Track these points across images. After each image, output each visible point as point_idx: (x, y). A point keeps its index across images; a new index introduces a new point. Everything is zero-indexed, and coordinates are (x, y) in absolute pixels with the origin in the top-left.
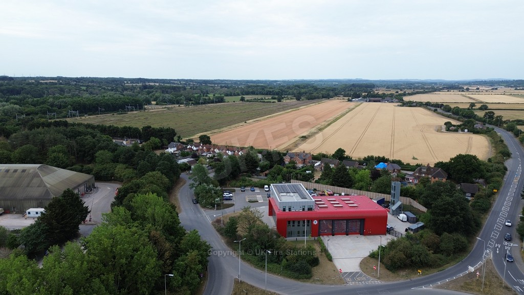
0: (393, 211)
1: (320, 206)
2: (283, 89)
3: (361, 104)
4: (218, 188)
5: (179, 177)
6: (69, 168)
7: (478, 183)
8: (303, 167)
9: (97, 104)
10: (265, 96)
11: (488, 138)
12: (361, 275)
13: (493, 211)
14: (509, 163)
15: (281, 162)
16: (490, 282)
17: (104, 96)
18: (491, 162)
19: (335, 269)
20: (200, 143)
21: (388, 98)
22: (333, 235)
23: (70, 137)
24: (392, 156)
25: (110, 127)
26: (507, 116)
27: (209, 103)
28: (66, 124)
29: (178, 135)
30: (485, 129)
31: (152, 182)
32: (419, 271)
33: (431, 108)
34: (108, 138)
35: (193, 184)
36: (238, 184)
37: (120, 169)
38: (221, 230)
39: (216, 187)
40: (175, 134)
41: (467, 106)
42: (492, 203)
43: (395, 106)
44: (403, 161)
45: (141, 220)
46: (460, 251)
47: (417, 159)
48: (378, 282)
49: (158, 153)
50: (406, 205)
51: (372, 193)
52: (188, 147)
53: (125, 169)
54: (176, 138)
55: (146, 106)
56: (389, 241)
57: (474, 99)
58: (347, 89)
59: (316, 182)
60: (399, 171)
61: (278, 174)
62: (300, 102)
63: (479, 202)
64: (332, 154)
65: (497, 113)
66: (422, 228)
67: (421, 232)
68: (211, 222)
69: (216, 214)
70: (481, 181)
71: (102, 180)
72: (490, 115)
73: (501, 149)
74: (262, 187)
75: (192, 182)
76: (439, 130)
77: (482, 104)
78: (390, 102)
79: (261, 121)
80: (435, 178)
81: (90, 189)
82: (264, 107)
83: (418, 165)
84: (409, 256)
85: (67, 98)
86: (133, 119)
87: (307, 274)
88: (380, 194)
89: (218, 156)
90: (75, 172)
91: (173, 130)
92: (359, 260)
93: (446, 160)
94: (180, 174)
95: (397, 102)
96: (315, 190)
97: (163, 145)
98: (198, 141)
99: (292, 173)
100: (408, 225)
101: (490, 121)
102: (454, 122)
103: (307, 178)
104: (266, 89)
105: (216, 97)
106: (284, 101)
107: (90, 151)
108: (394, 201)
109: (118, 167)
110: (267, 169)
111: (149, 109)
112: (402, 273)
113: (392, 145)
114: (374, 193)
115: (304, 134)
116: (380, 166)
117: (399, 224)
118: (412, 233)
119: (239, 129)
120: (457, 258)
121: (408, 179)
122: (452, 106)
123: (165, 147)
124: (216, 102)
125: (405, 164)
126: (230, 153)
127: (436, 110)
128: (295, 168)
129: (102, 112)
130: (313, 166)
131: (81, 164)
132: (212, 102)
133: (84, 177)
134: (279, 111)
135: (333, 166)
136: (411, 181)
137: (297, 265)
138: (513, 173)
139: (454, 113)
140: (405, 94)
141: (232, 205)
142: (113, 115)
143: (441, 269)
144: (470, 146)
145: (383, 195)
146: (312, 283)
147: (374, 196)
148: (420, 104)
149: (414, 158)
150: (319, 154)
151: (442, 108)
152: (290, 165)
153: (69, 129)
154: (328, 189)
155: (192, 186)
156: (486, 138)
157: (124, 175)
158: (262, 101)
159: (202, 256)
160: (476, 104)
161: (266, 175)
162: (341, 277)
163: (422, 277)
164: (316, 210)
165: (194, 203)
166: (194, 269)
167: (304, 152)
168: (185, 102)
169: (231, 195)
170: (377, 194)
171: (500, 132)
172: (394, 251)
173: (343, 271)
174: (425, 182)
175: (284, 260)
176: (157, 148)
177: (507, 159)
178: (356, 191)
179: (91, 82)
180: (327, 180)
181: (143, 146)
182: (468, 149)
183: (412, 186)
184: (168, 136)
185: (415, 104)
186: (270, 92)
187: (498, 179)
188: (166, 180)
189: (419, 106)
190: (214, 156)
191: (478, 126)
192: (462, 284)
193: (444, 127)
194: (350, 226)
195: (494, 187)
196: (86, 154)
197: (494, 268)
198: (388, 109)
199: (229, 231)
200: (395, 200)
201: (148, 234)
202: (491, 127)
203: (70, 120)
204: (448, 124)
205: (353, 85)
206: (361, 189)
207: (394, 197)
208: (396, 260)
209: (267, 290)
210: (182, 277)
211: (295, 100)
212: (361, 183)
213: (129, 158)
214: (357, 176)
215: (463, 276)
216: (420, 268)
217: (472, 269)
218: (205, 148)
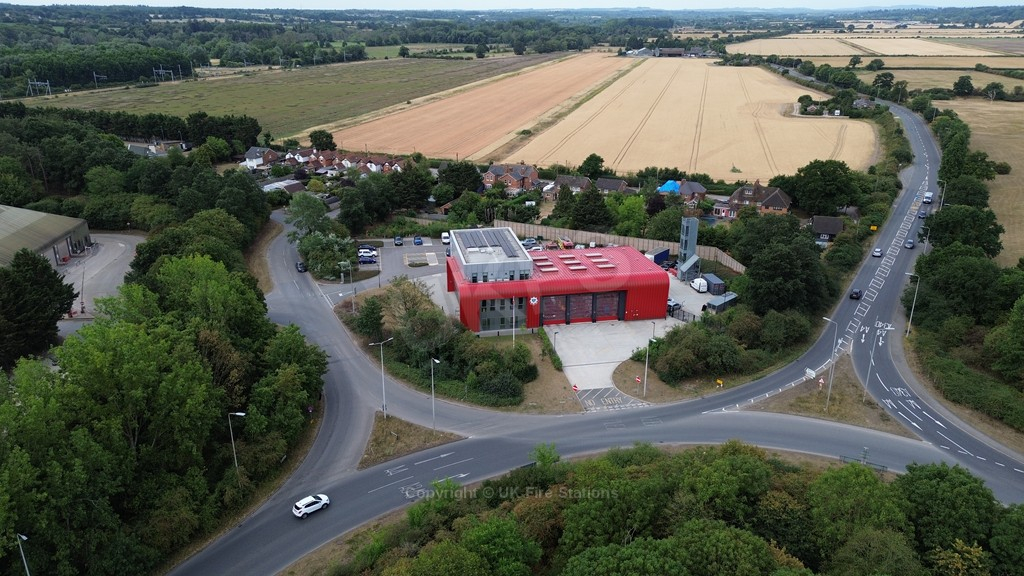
0: (683, 274)
1: (543, 270)
2: (489, 29)
3: (643, 61)
4: (346, 241)
5: (268, 218)
6: (31, 204)
7: (845, 214)
8: (520, 194)
9: (89, 65)
10: (452, 45)
11: (876, 126)
12: (613, 394)
13: (865, 266)
14: (906, 175)
15: (477, 184)
16: (841, 394)
17: (104, 48)
18: (874, 173)
19: (567, 386)
20: (311, 147)
21: (697, 49)
22: (568, 323)
23: (30, 139)
24: (692, 168)
25: (118, 115)
26: (915, 82)
27: (333, 61)
28: (21, 111)
29: (264, 131)
30: (873, 108)
31: (208, 232)
32: (719, 381)
33: (776, 67)
34: (112, 139)
35: (295, 233)
36: (389, 231)
37: (141, 205)
38: (352, 321)
39: (343, 237)
40: (258, 131)
41: (845, 63)
42: (865, 252)
43: (709, 64)
44: (711, 176)
45: (180, 309)
46: (796, 341)
47: (739, 171)
48: (643, 405)
49: (222, 169)
50: (709, 262)
51: (646, 240)
52: (287, 157)
53: (152, 204)
54: (260, 138)
55: (198, 70)
56: (669, 329)
57: (860, 48)
58: (618, 30)
59: (545, 223)
60: (702, 196)
61: (470, 210)
62: (523, 59)
63: (840, 251)
64: (577, 167)
65: (899, 76)
66: (733, 302)
67: (729, 310)
68: (332, 307)
69: (343, 291)
70: (852, 209)
71: (107, 229)
72: (885, 81)
73: (896, 147)
74: (437, 235)
75: (292, 229)
76: (787, 113)
77: (873, 59)
78: (700, 57)
79: (441, 99)
80: (767, 208)
81: (80, 247)
82: (449, 69)
83: (739, 184)
84: (702, 356)
85: (22, 53)
86: (170, 99)
87: (514, 396)
88: (661, 242)
89: (349, 174)
90: (44, 214)
91: (254, 122)
92: (612, 367)
93: (791, 172)
94: (270, 213)
95: (713, 57)
96: (540, 238)
97: (235, 153)
98: (309, 144)
99: (496, 206)
100: (709, 299)
101: (883, 92)
102: (817, 96)
103: (524, 216)
104: (453, 31)
105: (349, 48)
106: (490, 56)
107: (73, 168)
108: (685, 255)
109: (137, 200)
110: (449, 200)
111: (204, 76)
112: (689, 386)
113: (696, 144)
114: (651, 241)
115: (527, 127)
116: (668, 188)
117: (691, 297)
118: (714, 313)
119: (395, 117)
120: (789, 355)
121: (718, 212)
122: (817, 64)
123: (240, 156)
124: (349, 60)
125: (715, 181)
126: (374, 168)
127: (786, 72)
128: (504, 196)
129: (103, 84)
130: (539, 192)
131: (56, 197)
132: (340, 59)
133: (65, 223)
134: (481, 78)
135: (579, 190)
136: (723, 214)
137: (495, 381)
138: (912, 193)
139: (819, 78)
140: (730, 41)
141: (377, 273)
142: (128, 88)
143: (758, 376)
144: (840, 143)
145: (666, 243)
146: (521, 412)
147: (651, 246)
148: (756, 61)
149: (734, 170)
150: (554, 167)
151: (799, 67)
152: (494, 191)
153: (24, 122)
154: (564, 235)
155: (293, 236)
156: (873, 127)
157: (152, 218)
158: (444, 56)
159: (308, 373)
160: (862, 59)
161: (446, 212)
162: (575, 399)
163: (723, 392)
164: (537, 278)
165: (300, 271)
166: (293, 398)
167: (523, 163)
168: (281, 60)
169: (374, 253)
170: (656, 242)
171: (900, 115)
172: (675, 349)
173: (580, 388)
174: (747, 215)
175: (471, 373)
176: (222, 159)
177: (904, 167)
178: (617, 237)
179: (76, 17)
180: (564, 219)
181: (192, 156)
182: (836, 148)
183: (724, 224)
184: (243, 134)
185: (747, 60)
186: (462, 36)
187: (882, 205)
188: (238, 226)
189: (756, 65)
190: (342, 175)
191: (861, 102)
192: (792, 401)
193: (798, 106)
194: (598, 305)
195: (873, 222)
196: (67, 175)
197: (853, 370)
198: (695, 69)
199: (367, 324)
200: (688, 252)
201: (193, 336)
202: (883, 103)
203: (29, 102)
204: (805, 100)
205: (631, 22)
206: (625, 234)
207: (686, 246)
208: (677, 364)
209: (438, 428)
210: (268, 415)
211: (512, 54)
212: (627, 223)
213: (159, 182)
214: (621, 209)
215: (797, 387)
216: (720, 376)
217: (811, 373)
218: (321, 157)
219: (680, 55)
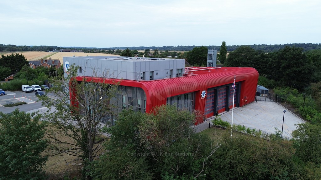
21: (75, 50)
78: (77, 52)
219: (70, 52)
